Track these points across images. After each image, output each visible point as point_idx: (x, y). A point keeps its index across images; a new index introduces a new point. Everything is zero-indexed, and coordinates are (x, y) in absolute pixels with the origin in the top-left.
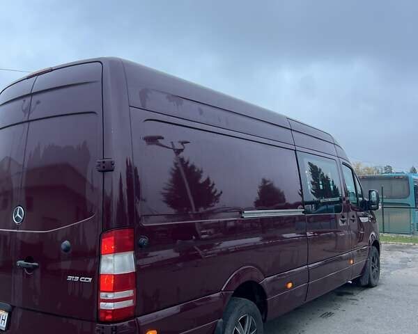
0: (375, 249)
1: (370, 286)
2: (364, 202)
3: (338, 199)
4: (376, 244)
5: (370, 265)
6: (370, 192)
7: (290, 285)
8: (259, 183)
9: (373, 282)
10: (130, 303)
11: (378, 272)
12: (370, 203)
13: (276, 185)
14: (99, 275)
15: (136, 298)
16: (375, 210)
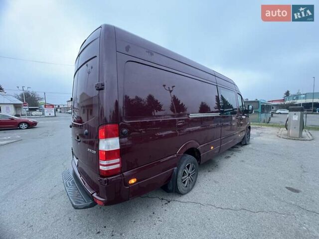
0: (249, 129)
1: (246, 144)
2: (246, 110)
3: (232, 109)
4: (249, 128)
5: (247, 136)
6: (249, 106)
7: (212, 148)
8: (200, 103)
9: (247, 143)
10: (118, 166)
11: (249, 138)
12: (248, 110)
13: (207, 104)
14: (98, 150)
15: (121, 162)
16: (250, 113)
